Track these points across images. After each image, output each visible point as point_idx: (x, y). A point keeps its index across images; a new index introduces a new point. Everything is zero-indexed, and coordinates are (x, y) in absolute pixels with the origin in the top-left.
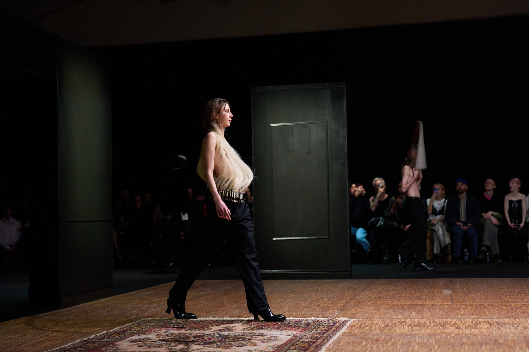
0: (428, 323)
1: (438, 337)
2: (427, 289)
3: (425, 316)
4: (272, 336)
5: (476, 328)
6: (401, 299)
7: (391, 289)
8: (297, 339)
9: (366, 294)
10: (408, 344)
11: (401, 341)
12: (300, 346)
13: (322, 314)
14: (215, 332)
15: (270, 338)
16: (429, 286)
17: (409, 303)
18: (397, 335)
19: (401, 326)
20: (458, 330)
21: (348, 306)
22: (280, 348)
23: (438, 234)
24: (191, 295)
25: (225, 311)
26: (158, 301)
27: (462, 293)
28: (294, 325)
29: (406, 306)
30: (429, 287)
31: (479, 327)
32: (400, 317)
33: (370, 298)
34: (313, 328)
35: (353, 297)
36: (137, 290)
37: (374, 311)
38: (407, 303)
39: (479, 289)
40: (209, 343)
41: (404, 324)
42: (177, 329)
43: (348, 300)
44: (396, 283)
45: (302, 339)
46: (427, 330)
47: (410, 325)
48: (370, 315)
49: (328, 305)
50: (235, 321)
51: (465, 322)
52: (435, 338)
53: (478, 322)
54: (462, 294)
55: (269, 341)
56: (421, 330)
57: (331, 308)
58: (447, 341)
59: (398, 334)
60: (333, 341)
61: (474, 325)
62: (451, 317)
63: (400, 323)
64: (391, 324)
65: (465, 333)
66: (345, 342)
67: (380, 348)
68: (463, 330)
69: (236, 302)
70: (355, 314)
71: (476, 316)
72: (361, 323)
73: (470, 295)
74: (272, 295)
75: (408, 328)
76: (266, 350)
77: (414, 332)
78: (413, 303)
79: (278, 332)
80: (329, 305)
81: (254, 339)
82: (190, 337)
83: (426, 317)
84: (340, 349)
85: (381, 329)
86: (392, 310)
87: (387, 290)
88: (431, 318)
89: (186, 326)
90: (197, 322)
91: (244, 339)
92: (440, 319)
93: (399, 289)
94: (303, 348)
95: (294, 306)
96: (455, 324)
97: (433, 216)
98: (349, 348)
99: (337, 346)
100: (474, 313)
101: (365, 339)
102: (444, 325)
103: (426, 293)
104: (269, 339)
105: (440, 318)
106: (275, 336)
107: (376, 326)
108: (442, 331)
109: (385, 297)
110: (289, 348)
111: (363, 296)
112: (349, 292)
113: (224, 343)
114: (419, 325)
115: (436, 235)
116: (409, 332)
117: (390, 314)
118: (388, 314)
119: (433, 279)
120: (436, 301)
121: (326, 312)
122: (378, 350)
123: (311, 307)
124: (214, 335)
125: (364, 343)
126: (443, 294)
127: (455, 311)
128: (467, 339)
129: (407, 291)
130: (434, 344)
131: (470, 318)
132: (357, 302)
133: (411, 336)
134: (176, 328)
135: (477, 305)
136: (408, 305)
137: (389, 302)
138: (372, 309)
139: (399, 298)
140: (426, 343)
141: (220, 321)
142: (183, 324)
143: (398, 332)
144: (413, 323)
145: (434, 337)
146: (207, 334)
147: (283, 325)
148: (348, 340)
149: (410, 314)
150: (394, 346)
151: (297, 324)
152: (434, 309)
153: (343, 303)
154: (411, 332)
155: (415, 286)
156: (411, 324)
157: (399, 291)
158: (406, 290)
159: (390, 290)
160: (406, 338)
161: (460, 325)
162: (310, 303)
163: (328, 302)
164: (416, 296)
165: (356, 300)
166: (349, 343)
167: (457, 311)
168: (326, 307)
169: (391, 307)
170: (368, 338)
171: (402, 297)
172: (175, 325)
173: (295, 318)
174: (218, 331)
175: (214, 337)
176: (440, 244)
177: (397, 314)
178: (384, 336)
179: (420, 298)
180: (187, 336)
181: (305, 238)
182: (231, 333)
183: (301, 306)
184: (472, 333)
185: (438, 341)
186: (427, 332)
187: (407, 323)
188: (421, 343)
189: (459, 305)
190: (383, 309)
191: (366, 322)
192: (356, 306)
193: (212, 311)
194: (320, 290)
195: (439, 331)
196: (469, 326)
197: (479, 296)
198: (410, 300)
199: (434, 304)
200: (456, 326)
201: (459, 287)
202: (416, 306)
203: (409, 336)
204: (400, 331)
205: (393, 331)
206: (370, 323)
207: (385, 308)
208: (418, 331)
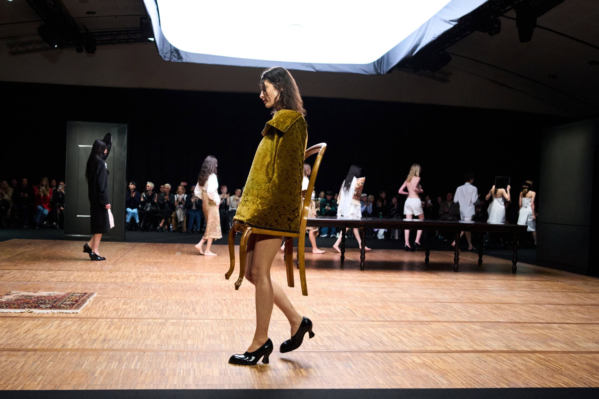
0: (162, 275)
1: (166, 285)
2: (168, 251)
3: (162, 270)
5: (188, 280)
6: (151, 258)
9: (130, 254)
10: (147, 290)
11: (143, 288)
13: (101, 267)
18: (142, 283)
19: (146, 278)
20: (177, 280)
21: (118, 261)
29: (152, 263)
30: (169, 249)
32: (147, 270)
33: (133, 256)
35: (123, 255)
38: (153, 261)
41: (148, 276)
43: (119, 257)
46: (160, 280)
48: (130, 268)
51: (183, 275)
52: (163, 286)
53: (190, 275)
54: (186, 255)
56: (157, 280)
58: (170, 288)
61: (187, 278)
62: (176, 271)
63: (146, 275)
64: (140, 276)
65: (181, 282)
68: (180, 280)
70: (121, 268)
71: (190, 271)
72: (123, 275)
75: (150, 279)
77: (152, 282)
78: (157, 261)
85: (134, 279)
86: (143, 266)
88: (165, 272)
93: (151, 250)
96: (177, 276)
100: (190, 269)
102: (170, 277)
103: (166, 254)
105: (170, 272)
107: (131, 277)
108: (168, 281)
109: (142, 256)
112: (121, 251)
114: (156, 277)
116: (149, 282)
117: (142, 268)
118: (140, 269)
120: (170, 260)
125: (121, 290)
126: (176, 255)
127: (179, 267)
128: (181, 287)
129: (156, 252)
130: (161, 291)
131: (187, 272)
132: (124, 259)
135: (193, 263)
137: (143, 259)
138: (132, 265)
140: (157, 290)
144: (154, 275)
149: (153, 268)
150: (139, 291)
152: (167, 266)
155: (161, 248)
156: (152, 276)
157: (151, 252)
160: (147, 286)
161: (180, 277)
164: (159, 256)
166: (112, 289)
167: (181, 267)
169: (144, 264)
171: (151, 256)
177: (146, 268)
178: (134, 284)
179: (161, 257)
184: (185, 282)
185: (164, 288)
186: (160, 282)
187: (150, 275)
188: (154, 290)
189: (183, 263)
190: (138, 265)
191: (126, 274)
192: (123, 262)
195: (166, 281)
196: (184, 278)
197: (195, 257)
198: (155, 259)
199: (169, 262)
201: (185, 250)
202: (158, 263)
203: (149, 284)
204: (144, 281)
205: (140, 280)
206: (128, 275)
207: (140, 264)
208: (155, 281)
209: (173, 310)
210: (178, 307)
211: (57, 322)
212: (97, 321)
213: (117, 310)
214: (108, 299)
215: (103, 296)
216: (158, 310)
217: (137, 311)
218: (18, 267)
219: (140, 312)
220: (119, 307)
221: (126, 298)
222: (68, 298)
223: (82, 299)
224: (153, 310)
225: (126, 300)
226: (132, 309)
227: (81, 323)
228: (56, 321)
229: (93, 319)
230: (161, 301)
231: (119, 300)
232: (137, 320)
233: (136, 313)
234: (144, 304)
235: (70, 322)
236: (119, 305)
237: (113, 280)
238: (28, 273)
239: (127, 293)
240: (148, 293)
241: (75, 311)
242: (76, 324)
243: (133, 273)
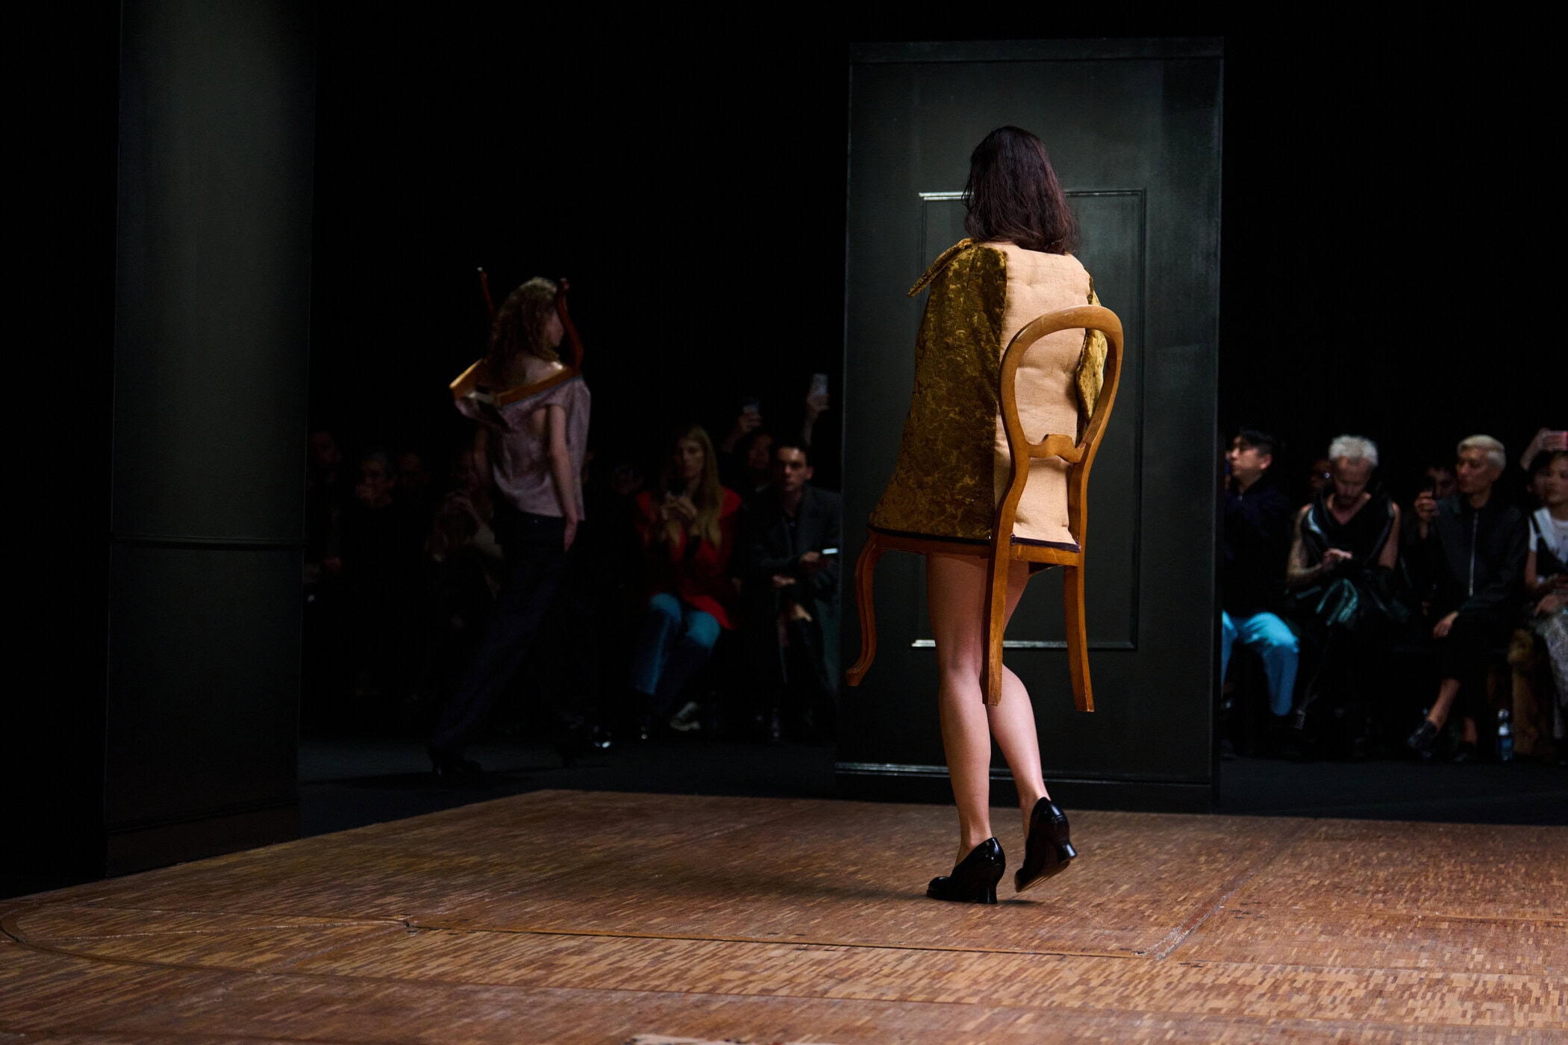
0: (1536, 992)
2: (1522, 863)
3: (1524, 965)
6: (1423, 897)
7: (1378, 858)
9: (1279, 874)
13: (1118, 939)
16: (1526, 852)
17: (1454, 912)
18: (1421, 1028)
19: (1433, 997)
21: (1218, 913)
26: (475, 864)
29: (1445, 925)
30: (1527, 856)
32: (1424, 962)
33: (1301, 886)
35: (1234, 880)
36: (385, 819)
37: (1319, 935)
38: (1446, 912)
41: (1445, 991)
43: (1213, 891)
44: (1395, 837)
46: (1536, 1015)
47: (1466, 992)
48: (1305, 949)
49: (1138, 907)
56: (1512, 1014)
57: (1152, 919)
59: (1422, 1023)
63: (1429, 986)
64: (1391, 987)
70: (1247, 943)
72: (1277, 980)
74: (912, 860)
75: (1462, 1005)
77: (1487, 1022)
78: (1472, 914)
80: (1142, 908)
83: (1526, 968)
85: (1355, 1004)
86: (1389, 936)
87: (1364, 860)
88: (1546, 972)
93: (1409, 859)
101: (1296, 1038)
103: (1518, 878)
107: (1335, 993)
109: (1358, 887)
111: (1271, 879)
112: (1214, 861)
114: (1501, 994)
116: (1469, 1022)
117: (1386, 952)
118: (1377, 952)
119: (1543, 828)
120: (1559, 912)
121: (1132, 934)
123: (1074, 910)
129: (1443, 867)
132: (1250, 901)
133: (1475, 1035)
136: (1451, 921)
137: (1374, 905)
138: (1311, 930)
139: (1413, 895)
143: (1423, 1018)
144: (1480, 988)
149: (1463, 953)
152: (1553, 942)
153: (1197, 903)
154: (1473, 1021)
155: (1472, 850)
156: (1472, 989)
157: (1410, 866)
158: (1437, 866)
159: (1375, 861)
160: (1458, 1042)
162: (1066, 898)
163: (1137, 896)
164: (1478, 888)
165: (1247, 893)
168: (1132, 915)
169: (1388, 928)
170: (1310, 1033)
171: (1423, 890)
177: (1413, 950)
178: (1371, 1028)
179: (1494, 897)
181: (1039, 644)
186: (1539, 1024)
187: (1456, 987)
190: (1355, 931)
191: (1295, 976)
192: (1247, 916)
194: (1099, 851)
198: (1456, 905)
199: (1556, 922)
202: (1485, 926)
203: (1468, 1032)
204: (1430, 1014)
205: (1403, 1011)
206: (1311, 982)
207: (1363, 927)
208: (1502, 1017)
218: (625, 924)
237: (1224, 1004)
238: (689, 954)
243: (1337, 972)
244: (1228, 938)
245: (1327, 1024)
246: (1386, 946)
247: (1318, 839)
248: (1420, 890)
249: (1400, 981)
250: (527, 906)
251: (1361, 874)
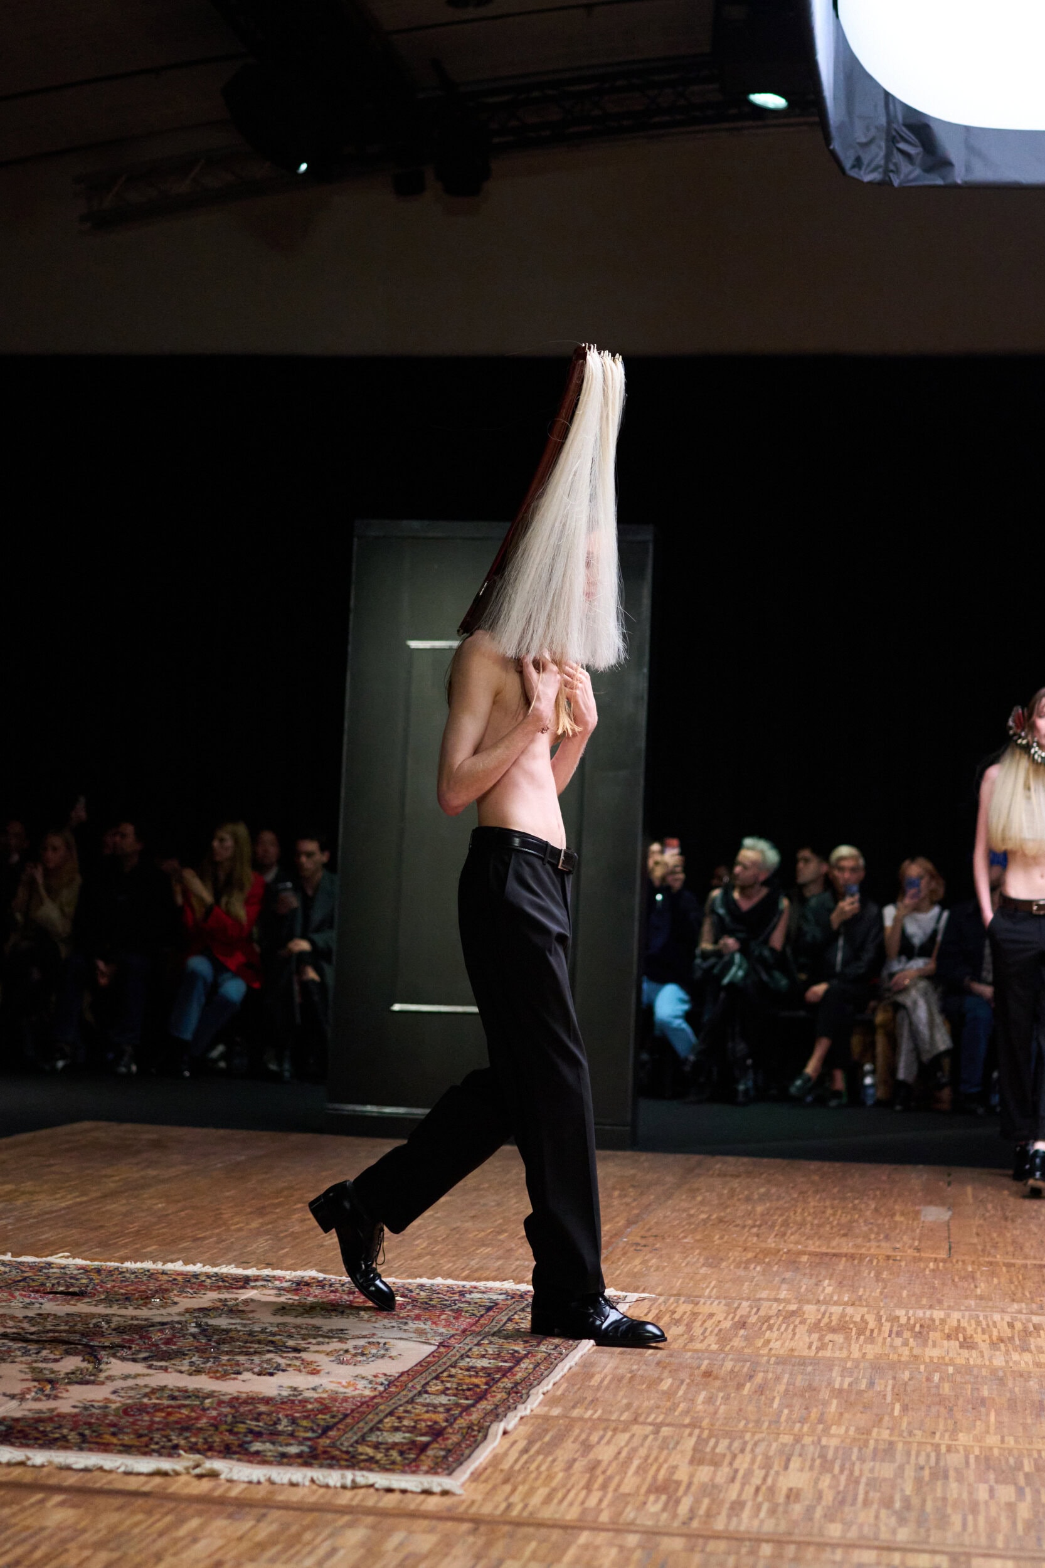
0: (871, 1321)
1: (903, 1373)
2: (873, 1199)
3: (864, 1297)
4: (371, 1340)
5: (1025, 1349)
6: (789, 1232)
7: (758, 1194)
8: (452, 1356)
9: (677, 1208)
10: (807, 1395)
11: (785, 1380)
12: (459, 1384)
14: (187, 1315)
15: (364, 1347)
16: (878, 1189)
17: (813, 1246)
18: (773, 1359)
19: (786, 1329)
20: (966, 1351)
21: (621, 1245)
22: (397, 1386)
23: (914, 1018)
24: (117, 1178)
25: (223, 1241)
26: (9, 1193)
27: (981, 1222)
28: (445, 1305)
29: (805, 1258)
30: (878, 1193)
31: (1033, 1347)
33: (692, 1220)
34: (505, 1319)
35: (638, 1215)
37: (701, 1267)
38: (806, 1247)
39: (1036, 1211)
40: (167, 1356)
41: (797, 1322)
42: (65, 1300)
43: (620, 1224)
44: (774, 1174)
45: (468, 1356)
46: (869, 1346)
47: (813, 1325)
48: (687, 1280)
50: (257, 1279)
51: (988, 1325)
52: (894, 1378)
53: (1032, 1329)
54: (981, 1226)
55: (360, 1358)
56: (850, 1345)
58: (933, 1391)
59: (774, 1355)
60: (566, 1370)
61: (1017, 1339)
62: (946, 1304)
63: (785, 1318)
64: (753, 1319)
65: (987, 1363)
66: (605, 1377)
67: (718, 1403)
68: (981, 1352)
69: (261, 1212)
70: (640, 1276)
71: (1023, 1305)
72: (661, 1310)
73: (1006, 1228)
75: (809, 1336)
76: (350, 1392)
77: (828, 1353)
78: (828, 1248)
79: (393, 1327)
81: (313, 1348)
82: (104, 1330)
83: (866, 1300)
84: (590, 1399)
85: (721, 1335)
86: (758, 1268)
87: (746, 1196)
88: (882, 1304)
89: (96, 1289)
90: (133, 1276)
91: (280, 1348)
92: (912, 1308)
93: (783, 1195)
94: (469, 1389)
95: (448, 1236)
96: (958, 1329)
97: (900, 962)
98: (619, 1398)
99: (579, 1389)
100: (1019, 1295)
101: (669, 1369)
102: (922, 1331)
104: (360, 1351)
105: (910, 1306)
106: (382, 1341)
107: (706, 1325)
108: (916, 1352)
109: (739, 1222)
110: (424, 1386)
111: (668, 1214)
112: (625, 1196)
113: (214, 1358)
114: (842, 1327)
115: (906, 1022)
116: (812, 1354)
117: (753, 1284)
118: (747, 1283)
119: (893, 1167)
120: (898, 1246)
122: (711, 1409)
123: (503, 1241)
124: (184, 1325)
125: (666, 1385)
126: (922, 1219)
127: (960, 1284)
128: (995, 1387)
129: (809, 1203)
130: (889, 1399)
131: (1007, 1312)
132: (649, 1233)
133: (816, 1368)
134: (61, 1293)
135: (1029, 1267)
136: (811, 1254)
137: (750, 1239)
138: (695, 1263)
139: (782, 1229)
140: (865, 1395)
141: (209, 1276)
142: (84, 1281)
143: (775, 1350)
144: (826, 1320)
145: (890, 1372)
146: (159, 1323)
147: (408, 1303)
148: (616, 1368)
149: (816, 1285)
150: (763, 1398)
151: (455, 1300)
152: (890, 1274)
154: (817, 1352)
155: (835, 1187)
156: (820, 1321)
157: (781, 1202)
158: (805, 1202)
159: (756, 1197)
160: (802, 1373)
161: (975, 1336)
162: (497, 1230)
164: (835, 1223)
165: (647, 1227)
166: (617, 1378)
167: (966, 1285)
169: (758, 1261)
170: (681, 1364)
171: (791, 1225)
172: (58, 1283)
173: (450, 1282)
174: (196, 1315)
175: (183, 1336)
176: (917, 1050)
177: (775, 1282)
178: (730, 1361)
179: (847, 1231)
180: (94, 1324)
182: (239, 1324)
183: (470, 1236)
184: (1011, 1364)
185: (902, 1390)
186: (870, 1356)
187: (805, 1320)
188: (849, 1391)
189: (973, 1263)
190: (730, 1265)
191: (676, 1307)
192: (644, 1248)
193: (182, 1239)
195: (906, 1352)
196: (1000, 1340)
197: (1035, 1234)
198: (816, 1239)
199: (894, 1256)
200: (961, 1337)
201: (971, 1200)
202: (837, 1260)
203: (811, 1364)
204: (782, 1346)
205: (760, 1343)
206: (689, 1313)
207: (738, 1259)
208: (841, 1349)
209: (982, 1508)
210: (1006, 1493)
211: (355, 1536)
212: (569, 1545)
213: (666, 1488)
214: (605, 1429)
215: (576, 1413)
216: (898, 1505)
217: (781, 1499)
219: (797, 1509)
220: (676, 1477)
221: (702, 1430)
222: (391, 1414)
223: (462, 1422)
224: (866, 1503)
225: (701, 1442)
226: (749, 1490)
227: (489, 1544)
228: (350, 1525)
229: (544, 1531)
230: (900, 1457)
231: (665, 1439)
232: (790, 1550)
233: (772, 1512)
234: (811, 1468)
235: (424, 1541)
236: (672, 1461)
239: (700, 1407)
240: (814, 1413)
241: (437, 1482)
242: (458, 1550)
243: (711, 1304)
244: (626, 1270)
245: (696, 1356)
246: (754, 1277)
247: (712, 1176)
248: (788, 1225)
249: (762, 1313)
250: (43, 1233)
251: (743, 1208)
